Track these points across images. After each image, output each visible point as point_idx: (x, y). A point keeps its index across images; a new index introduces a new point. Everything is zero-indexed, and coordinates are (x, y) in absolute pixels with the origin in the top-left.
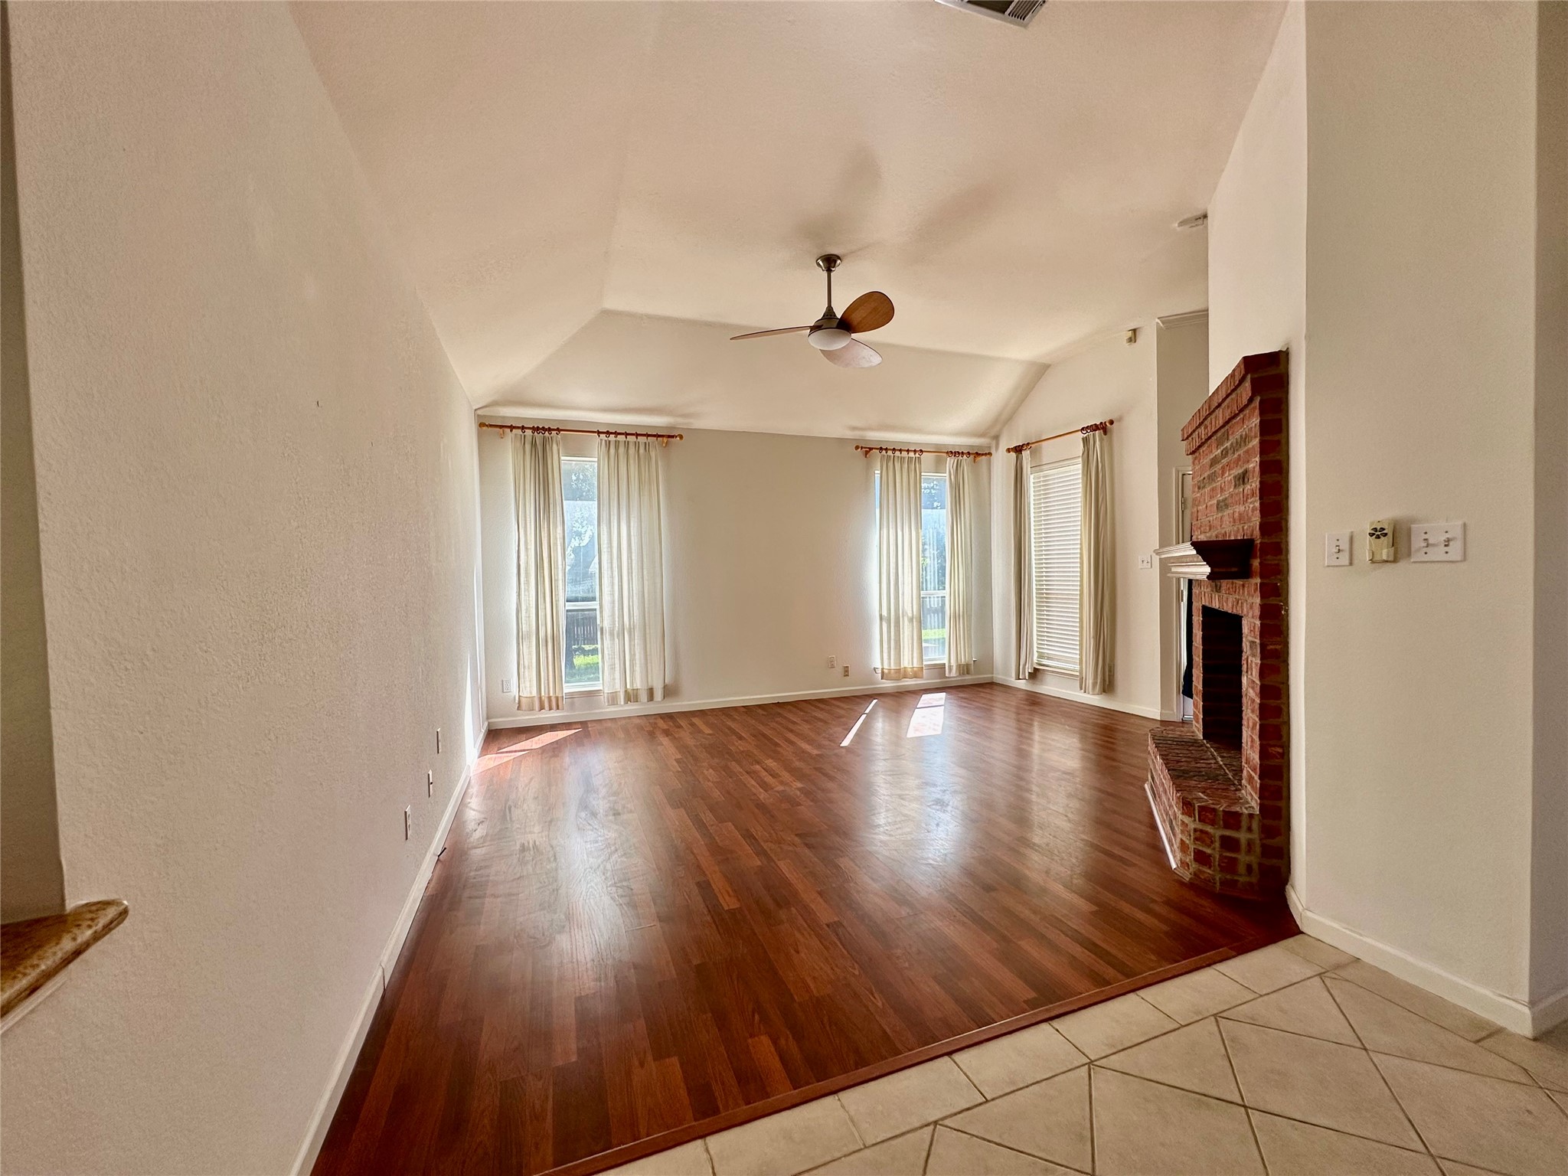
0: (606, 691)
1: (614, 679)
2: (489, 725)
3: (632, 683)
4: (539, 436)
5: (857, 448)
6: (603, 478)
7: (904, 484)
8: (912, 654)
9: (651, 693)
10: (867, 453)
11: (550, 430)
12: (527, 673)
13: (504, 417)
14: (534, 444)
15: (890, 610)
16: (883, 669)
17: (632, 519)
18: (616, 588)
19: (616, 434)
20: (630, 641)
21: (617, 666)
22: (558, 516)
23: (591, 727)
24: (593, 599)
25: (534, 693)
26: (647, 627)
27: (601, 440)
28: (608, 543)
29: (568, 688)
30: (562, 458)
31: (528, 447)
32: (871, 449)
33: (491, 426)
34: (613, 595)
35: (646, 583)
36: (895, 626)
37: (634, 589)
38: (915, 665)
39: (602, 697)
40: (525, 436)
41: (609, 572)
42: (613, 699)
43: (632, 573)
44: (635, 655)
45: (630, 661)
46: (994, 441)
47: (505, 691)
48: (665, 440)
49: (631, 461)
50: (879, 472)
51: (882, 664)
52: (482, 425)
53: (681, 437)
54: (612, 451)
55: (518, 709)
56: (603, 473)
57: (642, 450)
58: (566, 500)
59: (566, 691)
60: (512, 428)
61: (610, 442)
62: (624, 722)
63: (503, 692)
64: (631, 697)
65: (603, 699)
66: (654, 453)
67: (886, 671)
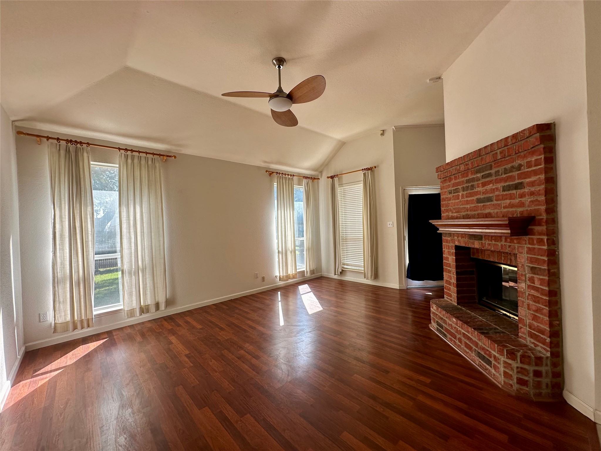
0: (126, 309)
1: (132, 301)
2: (26, 348)
3: (144, 302)
4: (72, 147)
5: (267, 171)
6: (123, 177)
7: (287, 190)
8: (292, 268)
9: (157, 306)
10: (270, 174)
11: (81, 143)
12: (62, 306)
13: (41, 130)
14: (67, 151)
15: (283, 248)
16: (280, 276)
17: (144, 203)
18: (133, 245)
19: (132, 151)
20: (143, 276)
21: (134, 293)
22: (88, 199)
23: (116, 335)
24: (115, 252)
25: (69, 318)
26: (154, 267)
27: (122, 153)
28: (126, 217)
29: (97, 311)
30: (92, 163)
31: (63, 152)
32: (273, 172)
33: (28, 134)
34: (130, 248)
35: (153, 241)
36: (285, 255)
37: (145, 244)
38: (293, 273)
39: (123, 313)
40: (59, 145)
41: (128, 235)
42: (131, 313)
43: (144, 235)
44: (146, 284)
45: (143, 288)
46: (320, 174)
47: (41, 321)
48: (165, 158)
49: (143, 168)
50: (276, 184)
51: (280, 274)
52: (19, 133)
53: (175, 157)
54: (129, 161)
55: (54, 333)
56: (123, 175)
57: (150, 162)
58: (93, 190)
59: (95, 313)
60: (48, 138)
61: (127, 155)
62: (139, 327)
63: (40, 321)
64: (144, 310)
65: (124, 315)
66: (158, 165)
67: (281, 277)
